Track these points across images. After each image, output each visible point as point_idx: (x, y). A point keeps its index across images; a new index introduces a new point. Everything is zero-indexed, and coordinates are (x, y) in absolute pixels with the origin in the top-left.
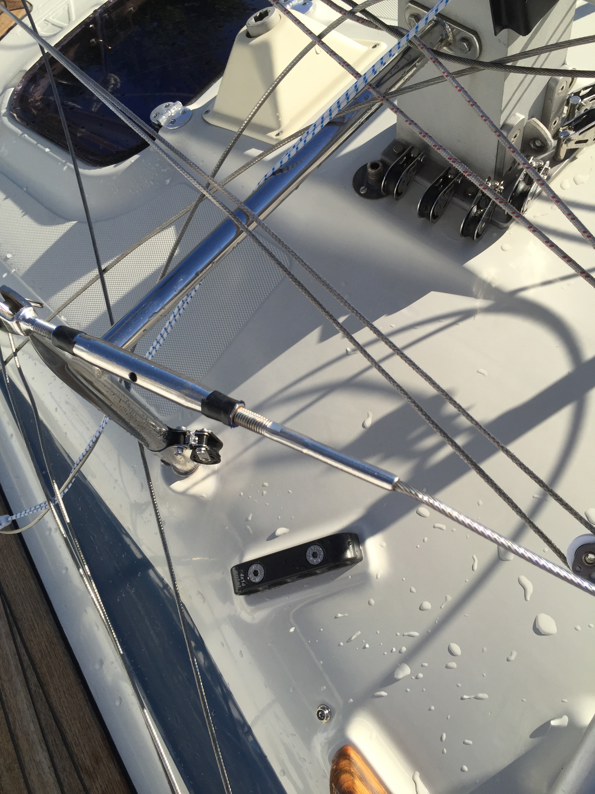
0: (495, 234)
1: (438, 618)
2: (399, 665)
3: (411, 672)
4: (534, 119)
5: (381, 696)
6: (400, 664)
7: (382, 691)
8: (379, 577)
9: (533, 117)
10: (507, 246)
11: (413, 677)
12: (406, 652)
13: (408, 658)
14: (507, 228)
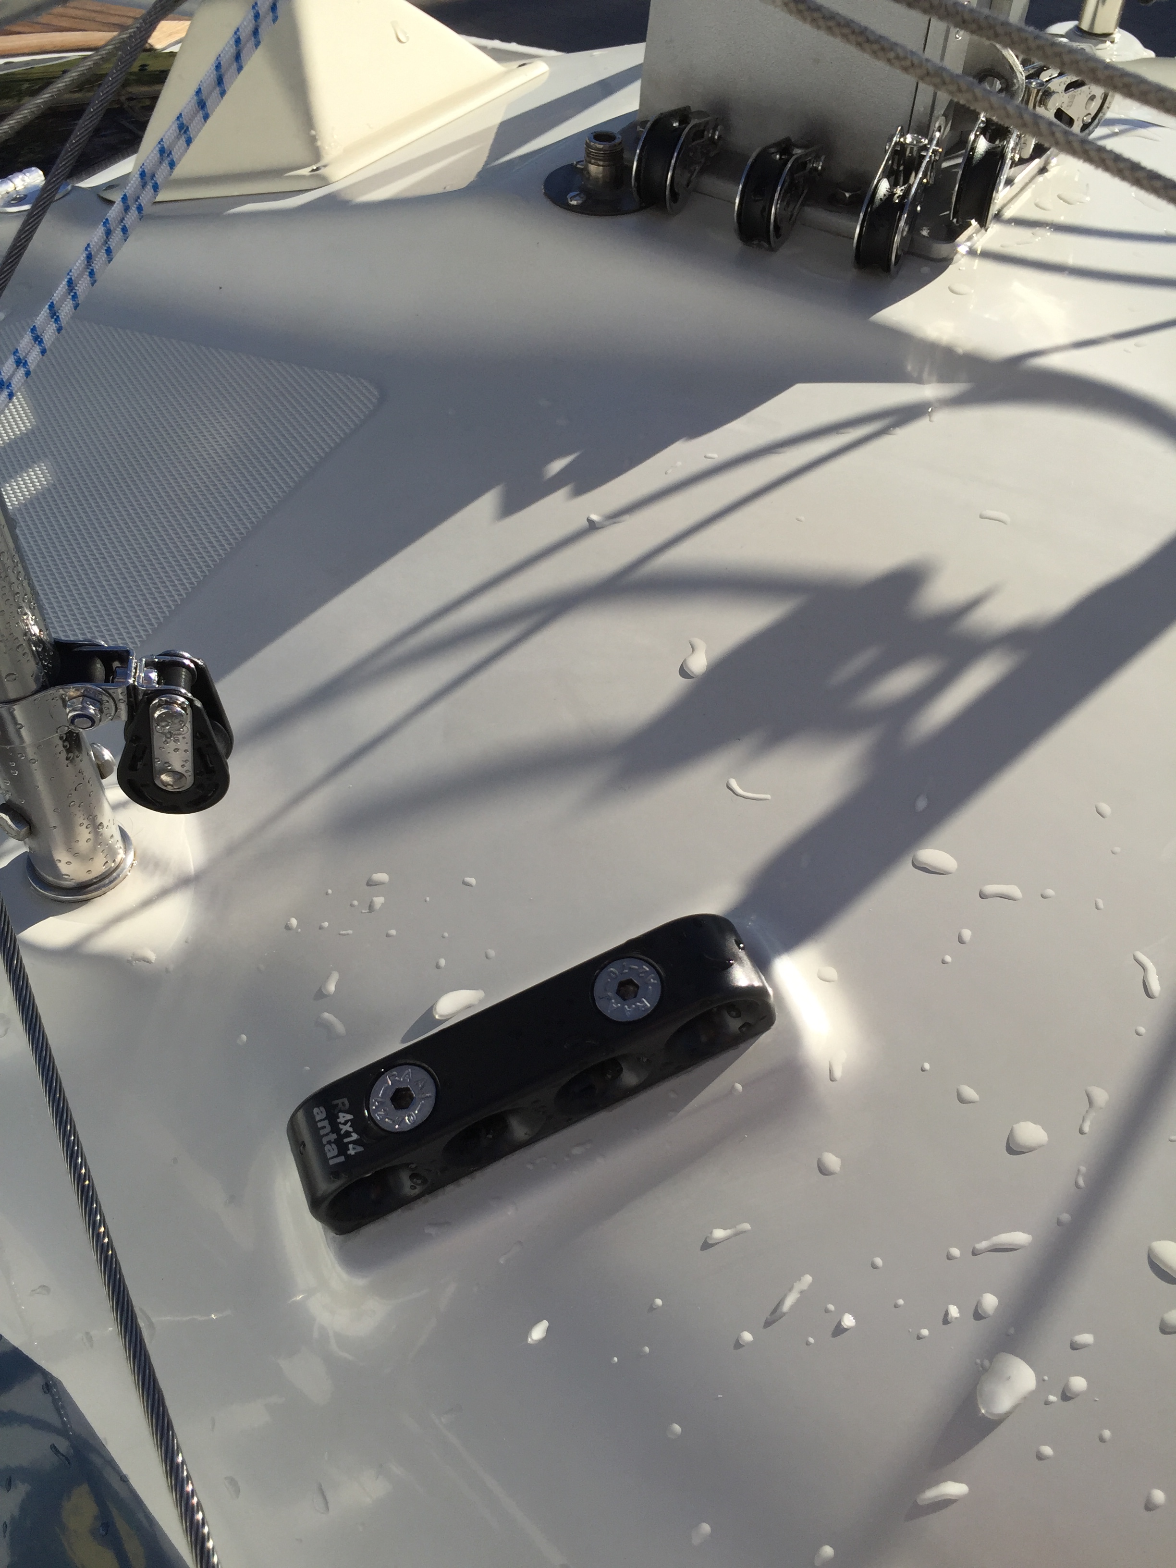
1: (1083, 1169)
2: (986, 1363)
3: (1040, 1381)
5: (946, 1503)
6: (991, 1362)
7: (945, 1480)
8: (838, 1073)
11: (1052, 1398)
12: (997, 1309)
13: (1012, 1331)
14: (948, 261)
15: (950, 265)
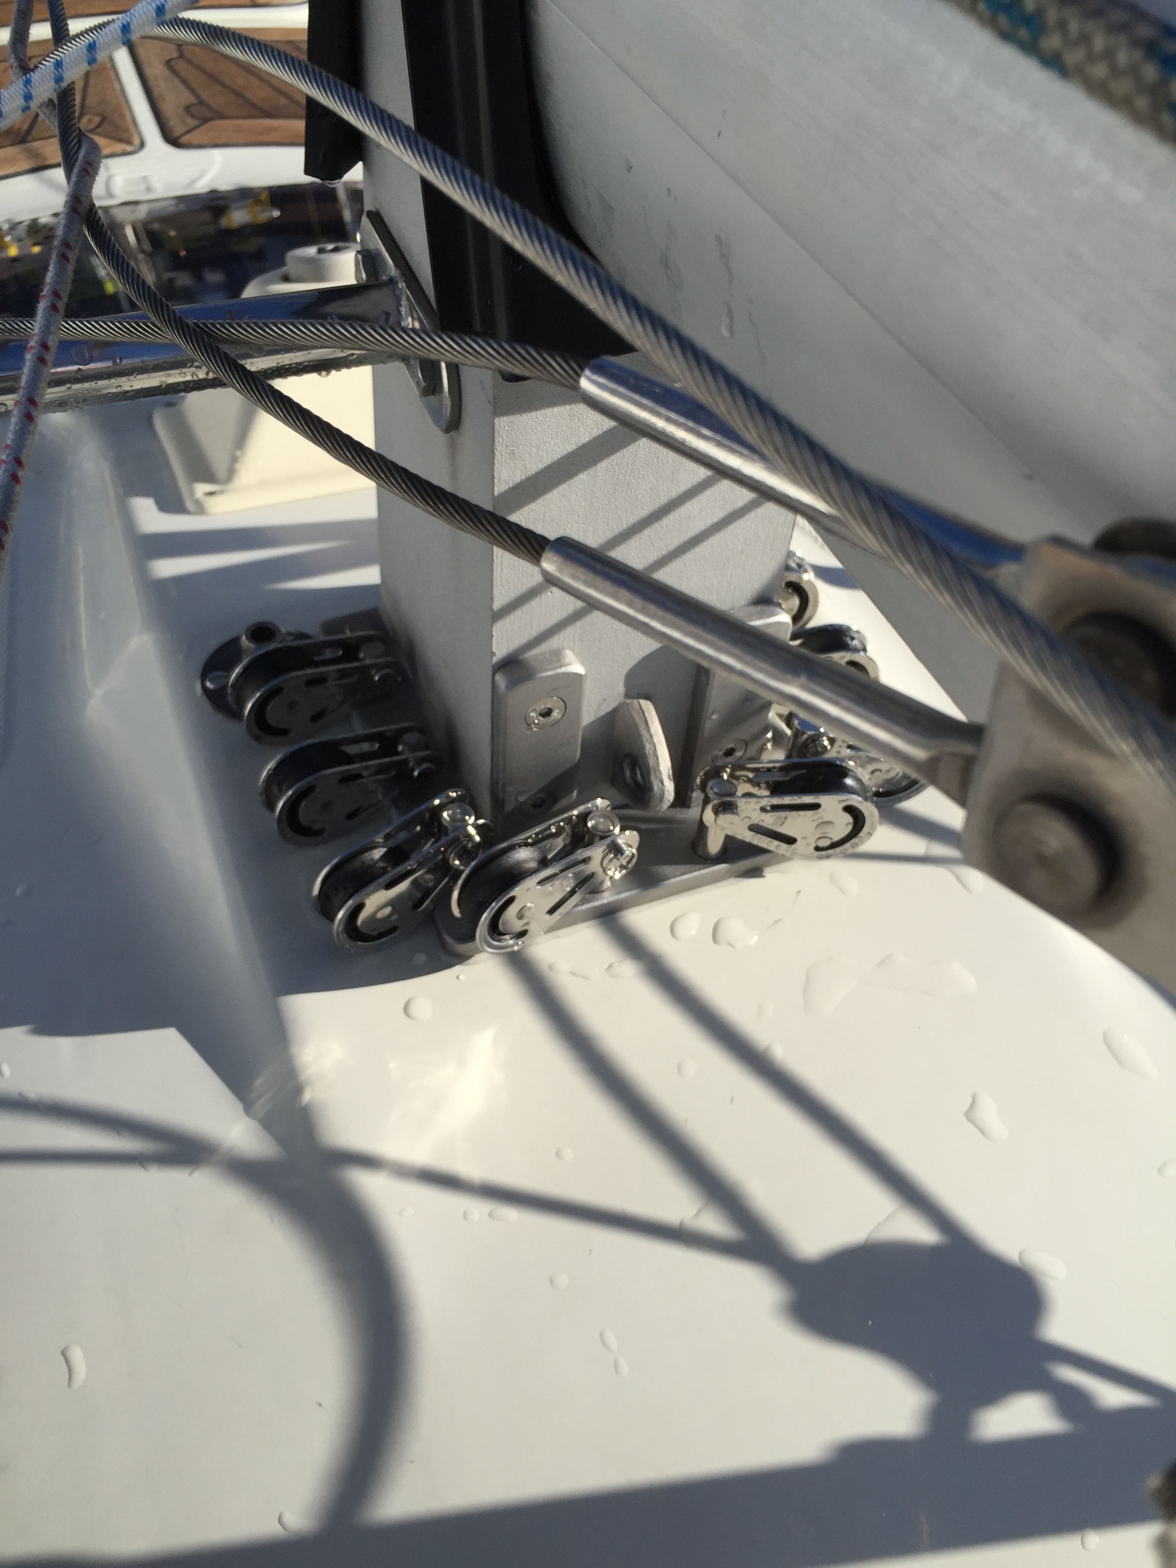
0: (421, 958)
4: (647, 705)
9: (647, 698)
10: (423, 1008)
14: (461, 959)
15: (459, 964)
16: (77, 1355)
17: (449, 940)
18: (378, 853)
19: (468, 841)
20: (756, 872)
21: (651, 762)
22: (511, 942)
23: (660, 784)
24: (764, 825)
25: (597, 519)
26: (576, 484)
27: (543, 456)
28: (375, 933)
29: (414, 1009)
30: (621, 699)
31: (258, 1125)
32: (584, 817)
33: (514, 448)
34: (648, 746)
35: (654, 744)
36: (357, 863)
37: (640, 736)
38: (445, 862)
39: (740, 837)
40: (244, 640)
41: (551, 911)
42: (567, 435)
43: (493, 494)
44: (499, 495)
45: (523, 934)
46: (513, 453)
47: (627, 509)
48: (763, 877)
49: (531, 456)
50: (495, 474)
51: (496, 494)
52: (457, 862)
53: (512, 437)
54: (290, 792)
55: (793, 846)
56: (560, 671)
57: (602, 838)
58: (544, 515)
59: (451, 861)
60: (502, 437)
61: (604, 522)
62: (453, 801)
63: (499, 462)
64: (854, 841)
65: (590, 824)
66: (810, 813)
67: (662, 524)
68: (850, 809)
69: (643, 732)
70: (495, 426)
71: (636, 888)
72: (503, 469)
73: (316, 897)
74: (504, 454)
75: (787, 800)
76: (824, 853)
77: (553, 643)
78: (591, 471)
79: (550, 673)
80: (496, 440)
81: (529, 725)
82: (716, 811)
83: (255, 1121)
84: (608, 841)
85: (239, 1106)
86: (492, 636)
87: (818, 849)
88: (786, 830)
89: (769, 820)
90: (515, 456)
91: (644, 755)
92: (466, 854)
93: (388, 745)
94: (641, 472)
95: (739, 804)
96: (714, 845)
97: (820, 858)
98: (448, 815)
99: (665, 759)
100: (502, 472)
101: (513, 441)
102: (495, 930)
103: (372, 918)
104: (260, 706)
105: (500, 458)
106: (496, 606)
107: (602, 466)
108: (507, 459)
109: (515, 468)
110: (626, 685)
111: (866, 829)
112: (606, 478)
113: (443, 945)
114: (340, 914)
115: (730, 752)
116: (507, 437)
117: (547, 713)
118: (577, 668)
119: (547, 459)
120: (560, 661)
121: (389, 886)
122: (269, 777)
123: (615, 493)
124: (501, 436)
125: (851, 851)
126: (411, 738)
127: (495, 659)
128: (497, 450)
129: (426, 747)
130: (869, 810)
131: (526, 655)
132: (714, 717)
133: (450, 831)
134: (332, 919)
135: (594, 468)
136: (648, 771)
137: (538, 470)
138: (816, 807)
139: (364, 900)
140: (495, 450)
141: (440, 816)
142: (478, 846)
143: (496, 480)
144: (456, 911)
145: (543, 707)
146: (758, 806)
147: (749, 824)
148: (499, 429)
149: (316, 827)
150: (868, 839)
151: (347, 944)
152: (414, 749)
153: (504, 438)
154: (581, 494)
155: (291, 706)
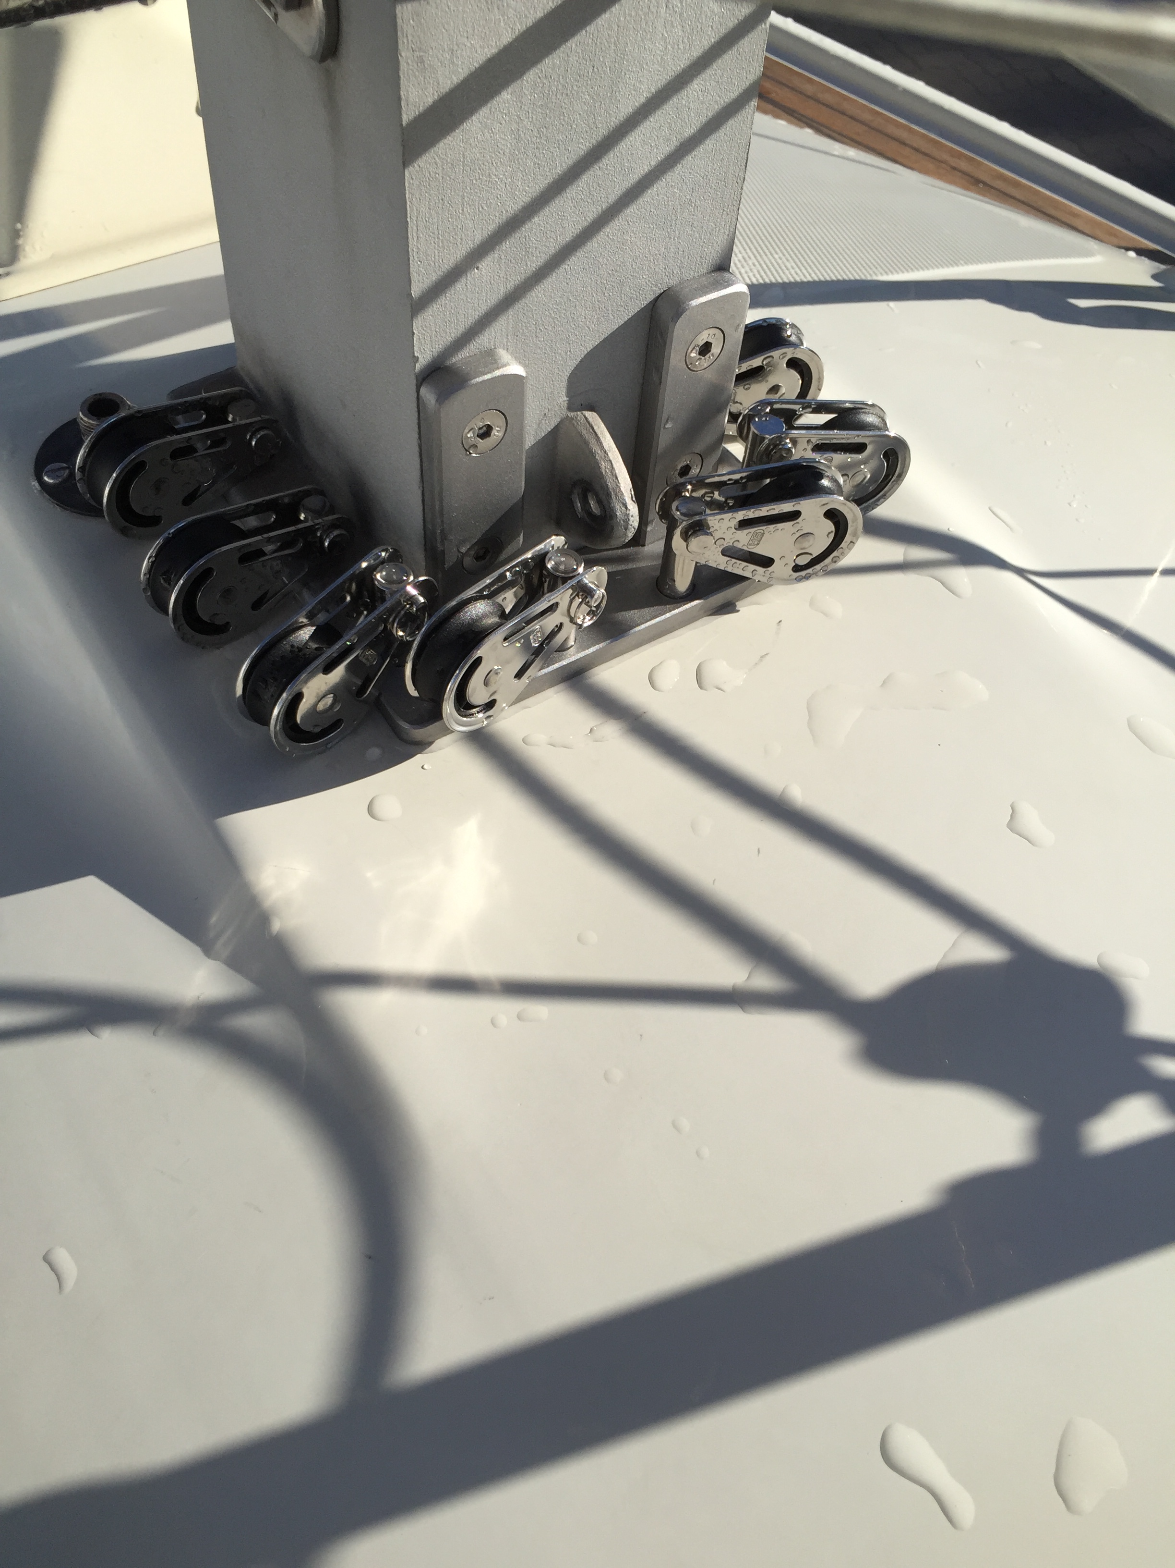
0: (374, 753)
4: (593, 417)
9: (592, 409)
14: (420, 746)
15: (420, 753)
16: (63, 1258)
17: (405, 726)
18: (306, 634)
19: (412, 605)
20: (728, 608)
21: (610, 484)
22: (480, 715)
23: (623, 509)
24: (739, 546)
25: (526, 159)
26: (499, 107)
27: (458, 65)
28: (317, 730)
29: (378, 809)
30: (565, 412)
31: (224, 967)
32: (541, 559)
33: (421, 54)
34: (603, 465)
35: (610, 461)
36: (285, 646)
37: (592, 454)
38: (388, 635)
39: (712, 564)
40: (84, 420)
41: (519, 675)
42: (486, 33)
43: (401, 125)
44: (407, 125)
45: (490, 705)
46: (421, 60)
47: (560, 142)
48: (738, 611)
49: (444, 65)
50: (402, 93)
51: (404, 123)
52: (401, 633)
53: (418, 36)
54: (181, 582)
55: (771, 569)
56: (498, 373)
57: (565, 580)
58: (463, 154)
59: (394, 632)
60: (407, 36)
61: (535, 164)
62: (383, 562)
63: (406, 75)
64: (835, 554)
65: (549, 566)
66: (787, 525)
67: (601, 165)
68: (832, 515)
69: (595, 448)
70: (398, 20)
71: (605, 640)
72: (411, 86)
73: (239, 696)
74: (410, 63)
75: (764, 511)
76: (803, 573)
77: (484, 340)
78: (514, 87)
79: (488, 377)
80: (400, 42)
81: (466, 450)
82: (686, 536)
83: (218, 962)
84: (573, 582)
85: (197, 949)
86: (413, 333)
87: (797, 568)
88: (761, 550)
89: (743, 539)
90: (424, 66)
91: (601, 476)
92: (411, 621)
93: (288, 514)
94: (575, 88)
95: (711, 523)
96: (682, 581)
97: (799, 580)
98: (381, 577)
99: (625, 478)
100: (410, 90)
101: (420, 42)
102: (463, 705)
103: (313, 711)
104: (121, 491)
105: (405, 69)
106: (416, 290)
107: (529, 80)
108: (415, 70)
109: (425, 84)
110: (568, 394)
111: (848, 538)
112: (534, 97)
113: (396, 732)
114: (276, 712)
115: (686, 470)
116: (413, 36)
117: (486, 432)
118: (515, 369)
119: (462, 69)
120: (496, 363)
121: (328, 669)
122: (150, 570)
123: (545, 119)
124: (405, 35)
125: (830, 568)
126: (314, 502)
127: (418, 367)
128: (401, 56)
129: (332, 510)
130: (852, 513)
131: (454, 360)
132: (668, 426)
133: (388, 596)
134: (265, 722)
135: (519, 82)
136: (609, 495)
137: (452, 86)
138: (794, 516)
139: (301, 689)
140: (399, 57)
141: (373, 580)
142: (423, 608)
143: (403, 104)
144: (413, 691)
145: (481, 424)
146: (734, 522)
147: (722, 547)
148: (402, 24)
149: (219, 621)
150: (850, 549)
151: (288, 746)
152: (318, 513)
153: (410, 38)
154: (505, 121)
155: (158, 486)
